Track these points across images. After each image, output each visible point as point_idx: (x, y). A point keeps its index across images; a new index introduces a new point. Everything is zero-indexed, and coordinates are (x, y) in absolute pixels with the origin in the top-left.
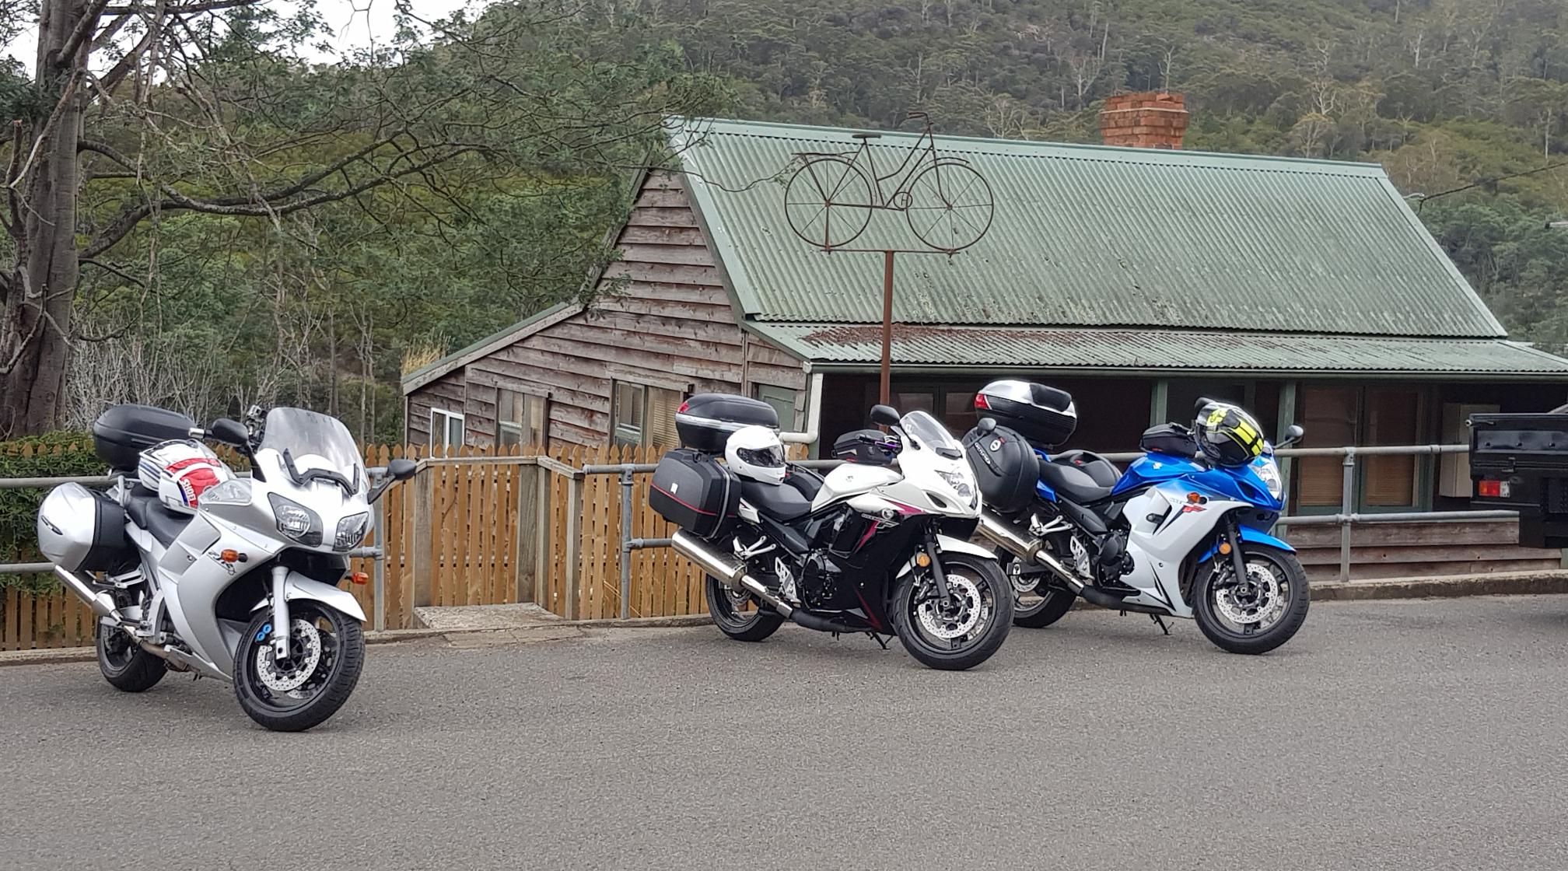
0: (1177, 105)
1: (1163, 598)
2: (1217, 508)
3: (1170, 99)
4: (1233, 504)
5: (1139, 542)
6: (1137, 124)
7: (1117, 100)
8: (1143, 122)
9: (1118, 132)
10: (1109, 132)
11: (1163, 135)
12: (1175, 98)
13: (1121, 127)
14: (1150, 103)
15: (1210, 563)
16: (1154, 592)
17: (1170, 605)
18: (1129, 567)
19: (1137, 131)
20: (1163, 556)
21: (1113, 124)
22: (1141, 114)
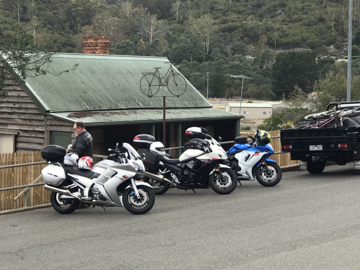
0: (107, 40)
1: (248, 176)
2: (261, 154)
3: (105, 38)
4: (265, 153)
5: (241, 163)
6: (97, 46)
7: (88, 38)
8: (99, 45)
9: (89, 48)
10: (85, 48)
11: (104, 49)
12: (106, 38)
13: (90, 47)
14: (101, 40)
15: (260, 167)
16: (246, 175)
17: (250, 177)
18: (240, 169)
19: (97, 48)
20: (249, 166)
21: (87, 45)
22: (98, 43)
